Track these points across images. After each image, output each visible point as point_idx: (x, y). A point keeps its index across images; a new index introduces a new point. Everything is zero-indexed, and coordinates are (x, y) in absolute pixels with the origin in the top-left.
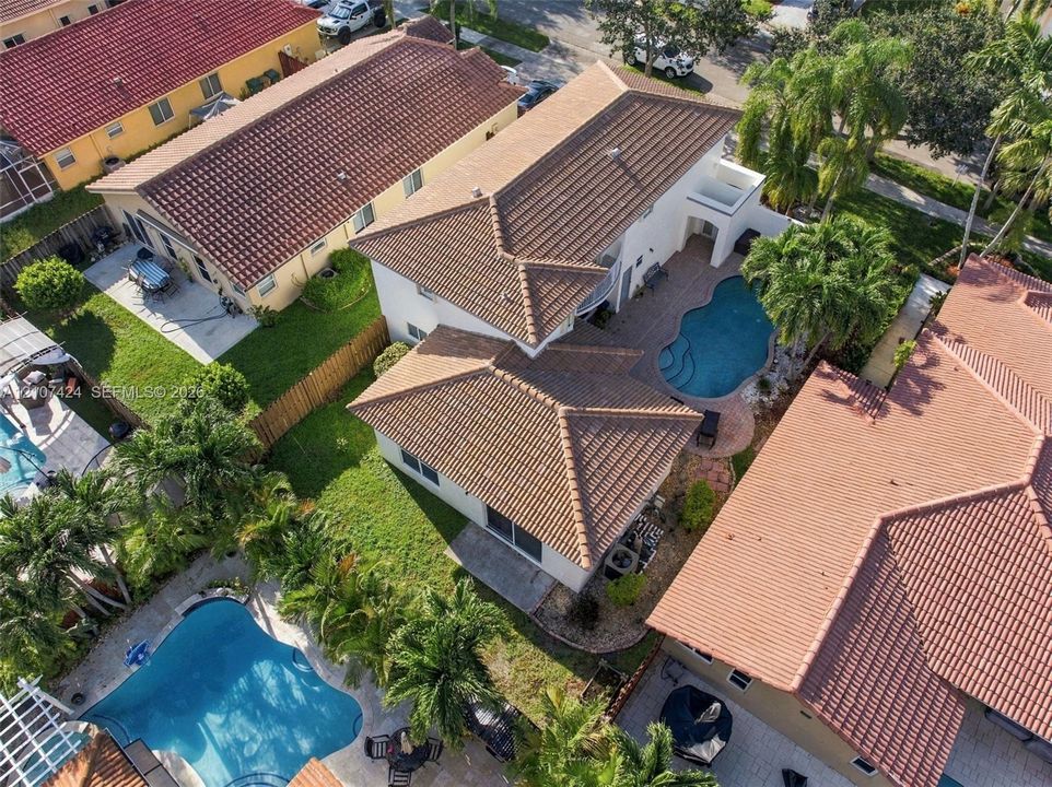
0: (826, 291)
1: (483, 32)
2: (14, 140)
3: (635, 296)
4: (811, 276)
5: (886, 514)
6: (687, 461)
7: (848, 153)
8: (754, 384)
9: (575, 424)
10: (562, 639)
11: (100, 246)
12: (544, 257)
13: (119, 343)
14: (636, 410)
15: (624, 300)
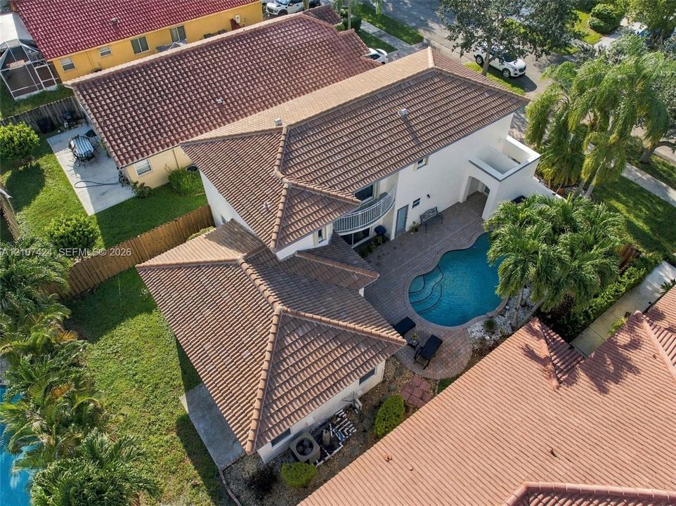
0: (540, 257)
1: (380, 28)
2: (36, 47)
3: (411, 231)
4: (531, 241)
5: (533, 484)
6: (401, 374)
7: (610, 147)
8: (482, 323)
9: (285, 323)
10: (236, 500)
11: (66, 124)
12: (311, 181)
13: (44, 188)
14: (345, 324)
15: (400, 232)
